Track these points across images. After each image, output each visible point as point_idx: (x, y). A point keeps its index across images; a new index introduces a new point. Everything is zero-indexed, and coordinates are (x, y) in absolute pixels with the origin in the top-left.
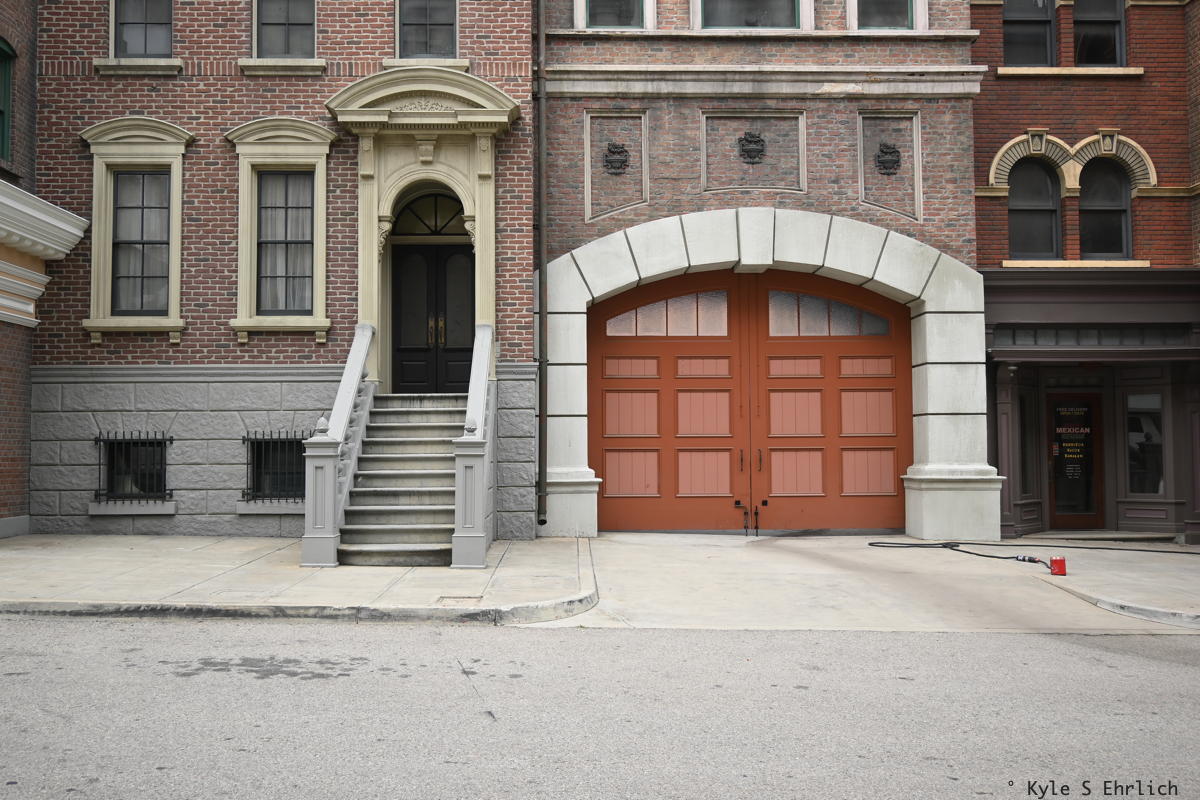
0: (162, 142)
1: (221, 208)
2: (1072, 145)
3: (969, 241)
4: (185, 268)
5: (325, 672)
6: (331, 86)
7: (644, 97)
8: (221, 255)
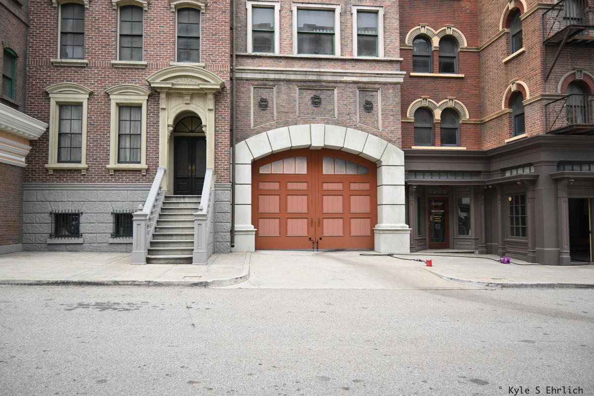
0: (79, 93)
1: (104, 120)
2: (438, 103)
3: (399, 138)
4: (88, 144)
5: (129, 308)
6: (149, 72)
7: (274, 80)
8: (104, 139)
